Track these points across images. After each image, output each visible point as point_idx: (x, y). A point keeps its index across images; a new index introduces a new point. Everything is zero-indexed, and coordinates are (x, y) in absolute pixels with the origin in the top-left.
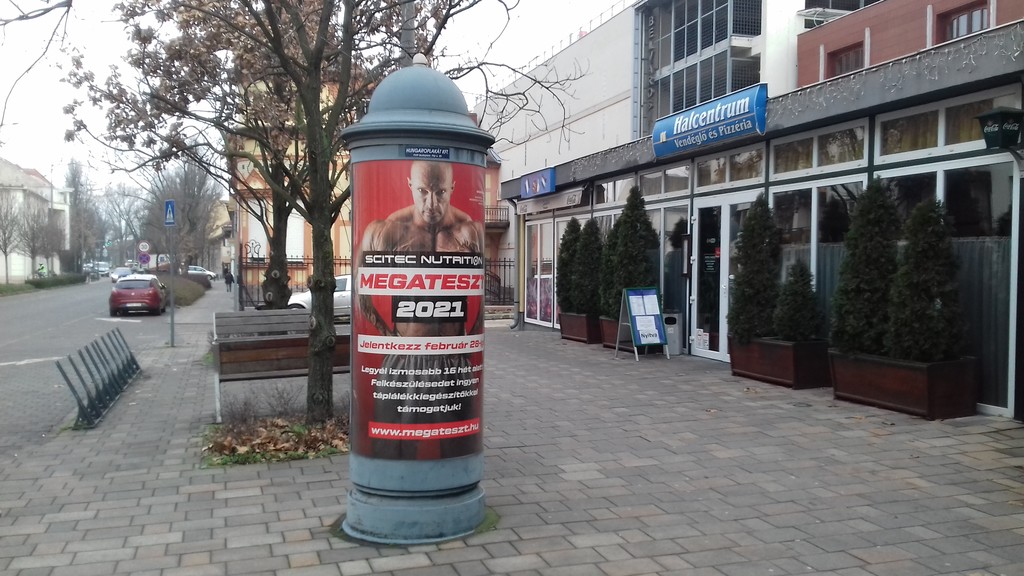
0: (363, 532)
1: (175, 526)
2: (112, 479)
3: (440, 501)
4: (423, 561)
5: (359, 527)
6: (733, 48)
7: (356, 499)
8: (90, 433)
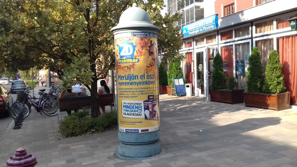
2: (34, 144)
4: (149, 165)
5: (124, 155)
6: (195, 6)
7: (122, 146)
8: (19, 130)
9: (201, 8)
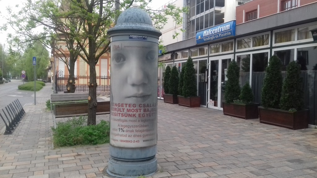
0: (115, 174)
1: (46, 171)
3: (143, 162)
5: (114, 172)
6: (215, 10)
7: (112, 162)
8: (9, 136)
9: (222, 12)
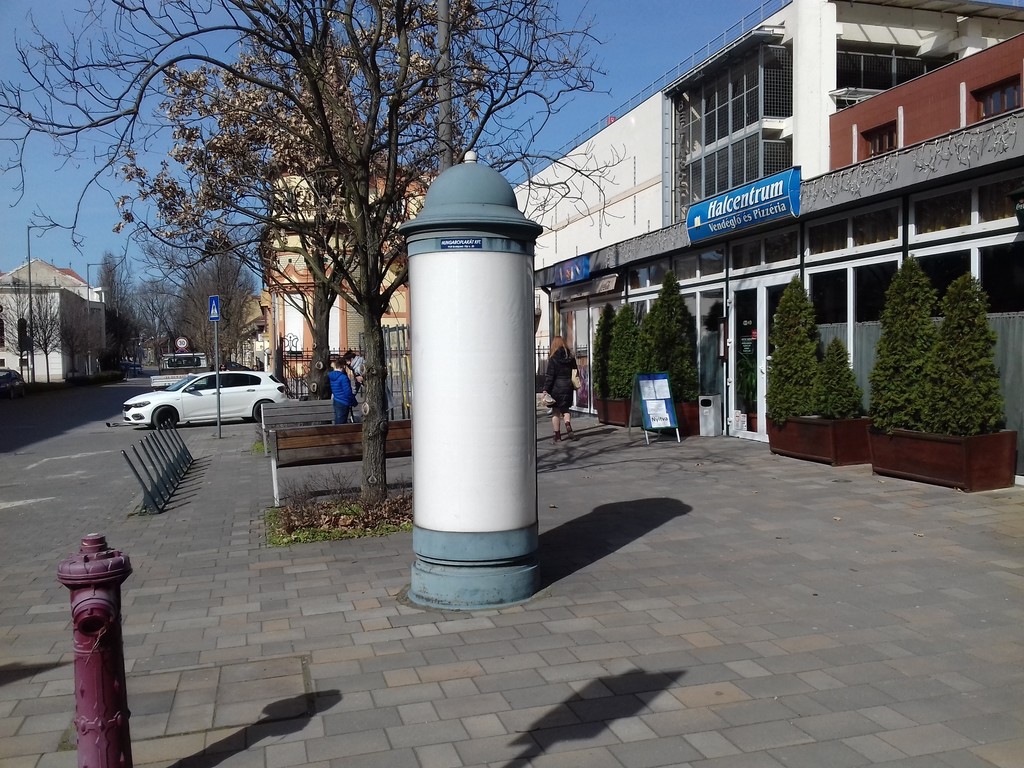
0: (427, 600)
1: (252, 597)
2: (185, 558)
3: (499, 570)
4: (488, 624)
5: (425, 595)
6: (764, 130)
7: (421, 570)
8: (156, 518)
9: (785, 135)
